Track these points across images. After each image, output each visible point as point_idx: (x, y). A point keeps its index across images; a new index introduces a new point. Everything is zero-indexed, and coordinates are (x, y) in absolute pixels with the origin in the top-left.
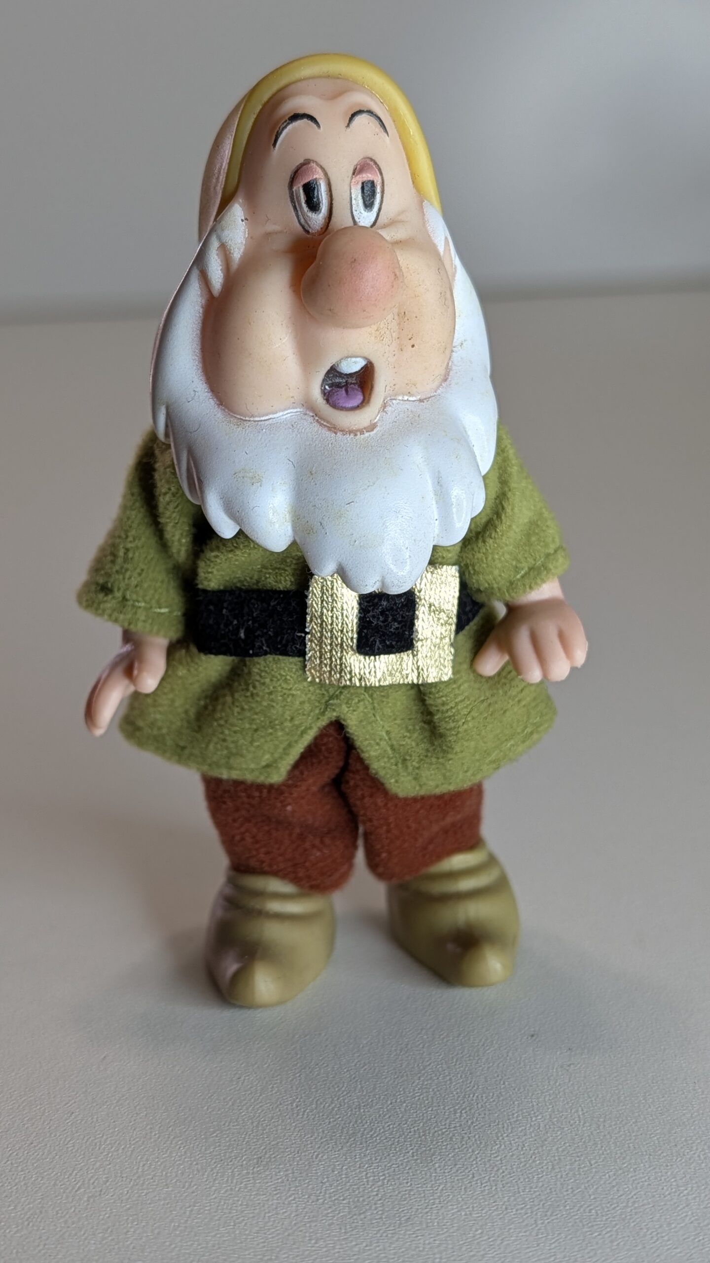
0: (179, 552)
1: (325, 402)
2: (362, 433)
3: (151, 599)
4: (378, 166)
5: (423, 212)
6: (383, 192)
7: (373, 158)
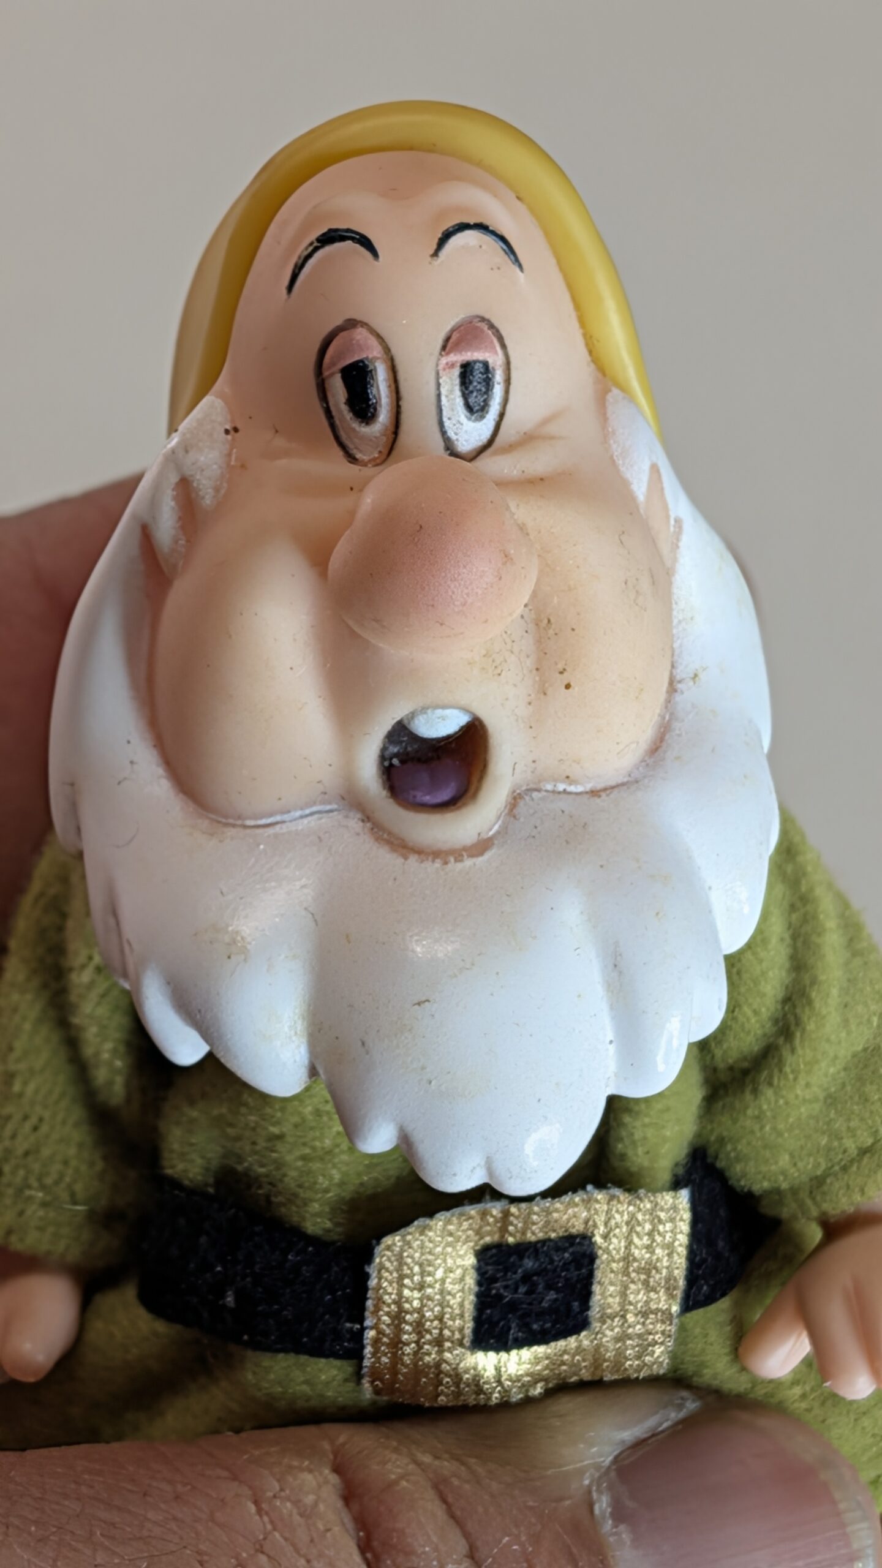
0: (110, 1083)
1: (384, 793)
2: (459, 858)
3: (57, 1183)
4: (498, 331)
5: (605, 414)
6: (508, 381)
7: (487, 316)
